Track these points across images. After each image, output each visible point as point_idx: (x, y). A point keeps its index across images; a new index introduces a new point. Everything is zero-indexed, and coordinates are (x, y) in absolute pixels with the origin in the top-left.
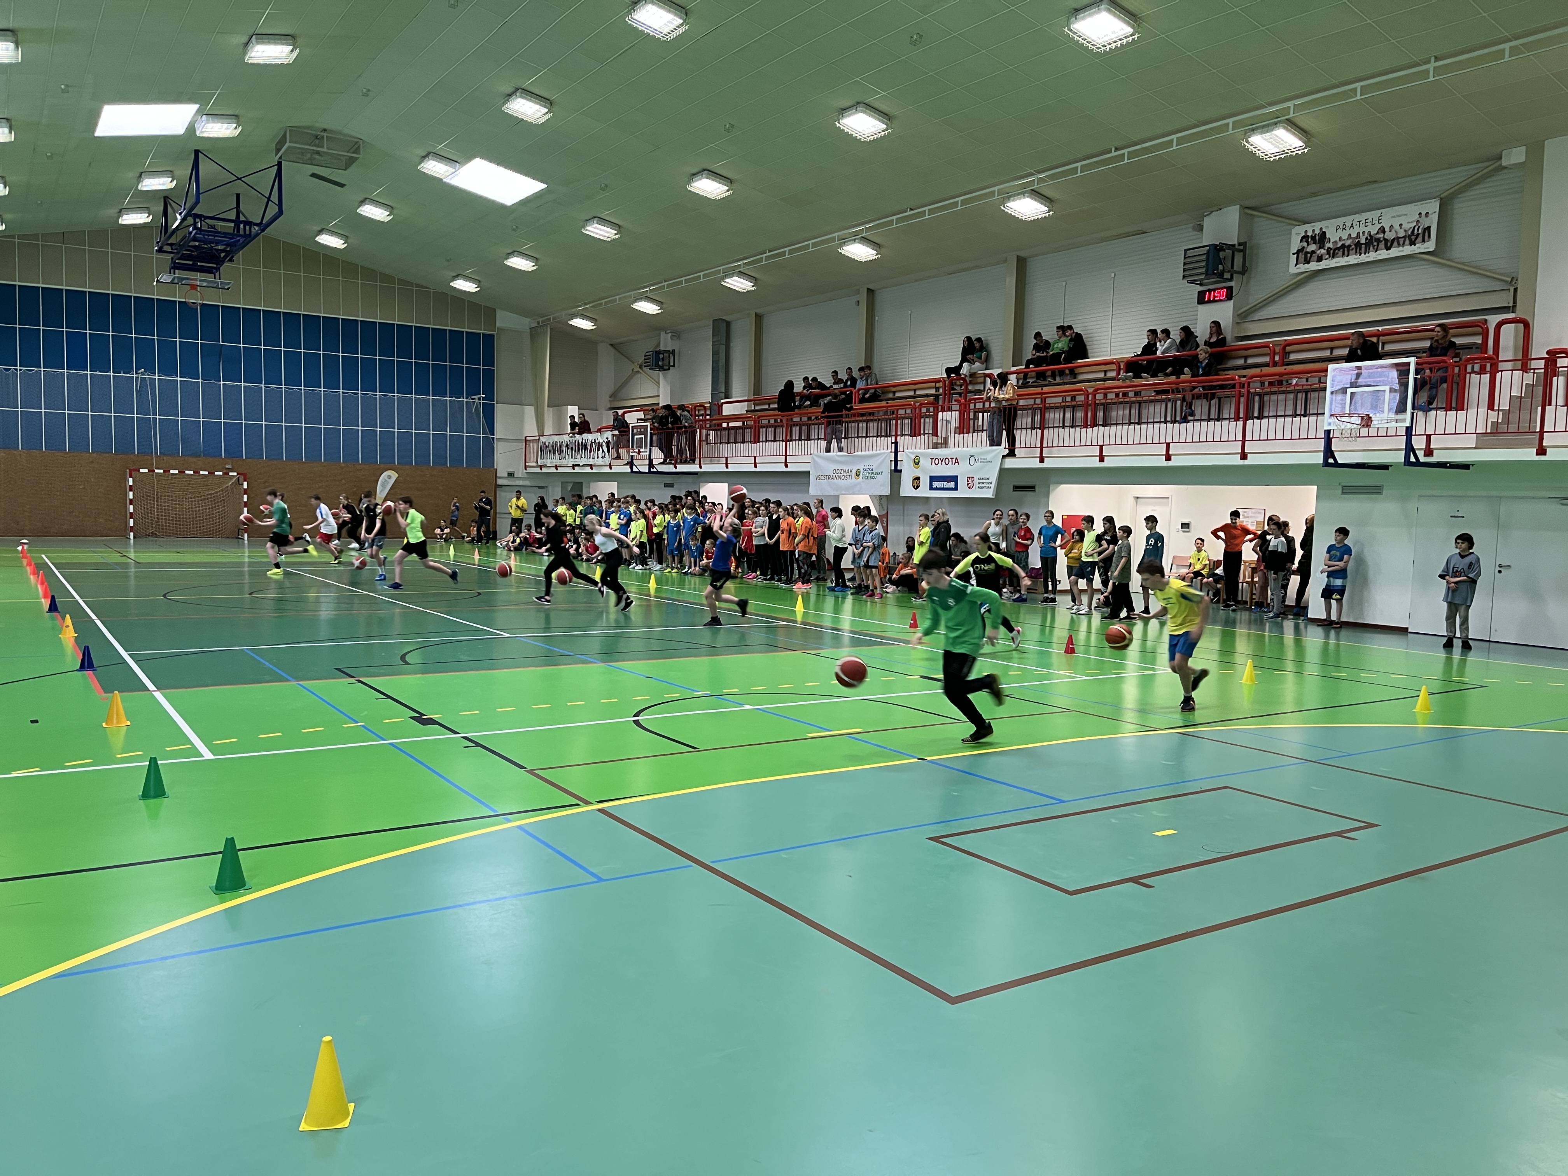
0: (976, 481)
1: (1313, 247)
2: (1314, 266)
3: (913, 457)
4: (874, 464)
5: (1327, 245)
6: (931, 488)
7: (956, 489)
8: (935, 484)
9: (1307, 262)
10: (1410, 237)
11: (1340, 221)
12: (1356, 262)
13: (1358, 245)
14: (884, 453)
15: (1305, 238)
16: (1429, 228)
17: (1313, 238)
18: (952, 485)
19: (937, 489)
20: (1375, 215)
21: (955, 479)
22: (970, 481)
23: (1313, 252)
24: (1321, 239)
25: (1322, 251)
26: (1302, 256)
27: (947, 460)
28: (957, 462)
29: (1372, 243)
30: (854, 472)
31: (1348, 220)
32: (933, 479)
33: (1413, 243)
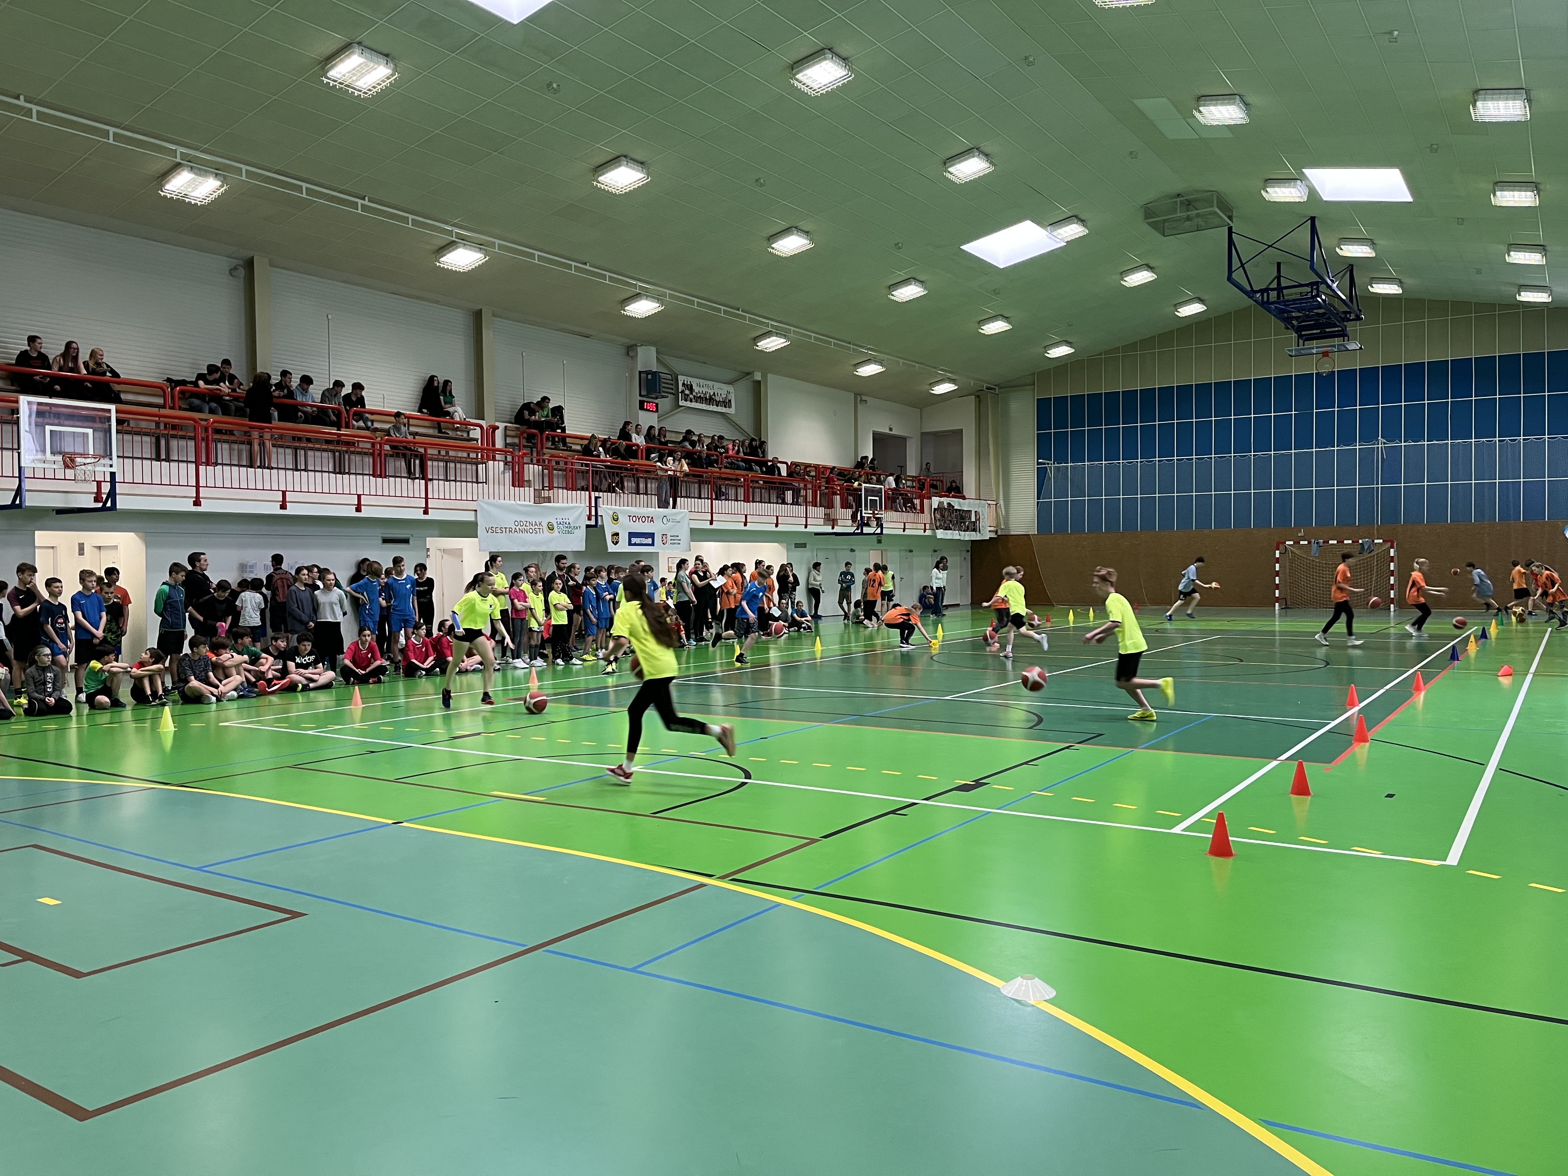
0: (669, 538)
1: (687, 392)
2: (688, 404)
3: (611, 513)
4: (571, 517)
5: (694, 394)
6: (630, 544)
7: (653, 544)
8: (634, 540)
9: (686, 400)
10: (724, 402)
11: (698, 381)
12: (705, 408)
13: (706, 398)
14: (578, 507)
15: (683, 384)
16: (730, 401)
17: (687, 386)
18: (649, 541)
19: (635, 544)
20: (711, 383)
21: (652, 535)
22: (664, 538)
23: (688, 395)
24: (691, 389)
25: (691, 396)
26: (683, 396)
27: (644, 518)
28: (652, 521)
29: (710, 400)
30: (545, 525)
31: (702, 382)
32: (632, 535)
33: (725, 407)
